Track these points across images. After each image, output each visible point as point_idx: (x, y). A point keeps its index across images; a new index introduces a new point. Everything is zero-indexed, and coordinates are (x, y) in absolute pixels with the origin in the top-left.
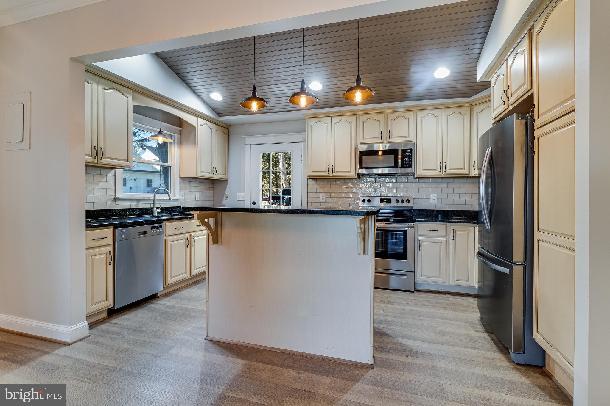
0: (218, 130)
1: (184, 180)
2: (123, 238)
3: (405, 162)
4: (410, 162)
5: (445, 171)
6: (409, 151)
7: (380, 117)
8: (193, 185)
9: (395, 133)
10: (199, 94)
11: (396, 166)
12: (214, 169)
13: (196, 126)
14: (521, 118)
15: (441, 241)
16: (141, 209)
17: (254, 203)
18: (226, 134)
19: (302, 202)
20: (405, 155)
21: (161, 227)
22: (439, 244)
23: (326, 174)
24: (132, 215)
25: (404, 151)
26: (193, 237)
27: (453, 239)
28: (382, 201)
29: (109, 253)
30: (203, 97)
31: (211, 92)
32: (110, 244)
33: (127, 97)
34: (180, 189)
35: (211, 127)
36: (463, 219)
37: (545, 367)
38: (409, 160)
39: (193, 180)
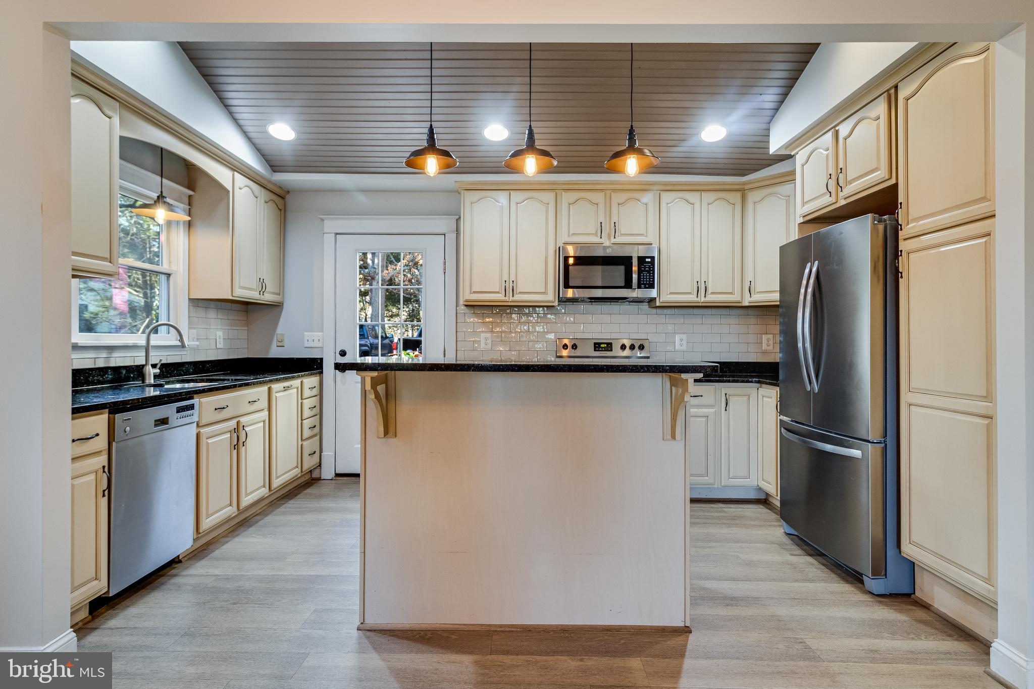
0: (267, 200)
1: (197, 303)
2: (127, 435)
3: (644, 278)
4: (651, 280)
5: (705, 297)
6: (649, 260)
7: (598, 197)
8: (212, 314)
9: (623, 228)
10: (242, 122)
11: (628, 285)
12: (262, 280)
13: (230, 188)
14: (878, 222)
15: (707, 415)
16: (116, 370)
17: (343, 353)
18: (281, 210)
19: (445, 349)
20: (643, 268)
21: (192, 407)
22: (704, 419)
23: (500, 297)
24: (99, 383)
25: (641, 260)
26: (243, 426)
27: (726, 410)
28: (597, 347)
29: (102, 470)
30: (248, 129)
31: (271, 122)
32: (99, 450)
33: (110, 118)
34: (190, 323)
35: (257, 193)
36: (726, 376)
37: (914, 593)
38: (650, 276)
39: (212, 304)
